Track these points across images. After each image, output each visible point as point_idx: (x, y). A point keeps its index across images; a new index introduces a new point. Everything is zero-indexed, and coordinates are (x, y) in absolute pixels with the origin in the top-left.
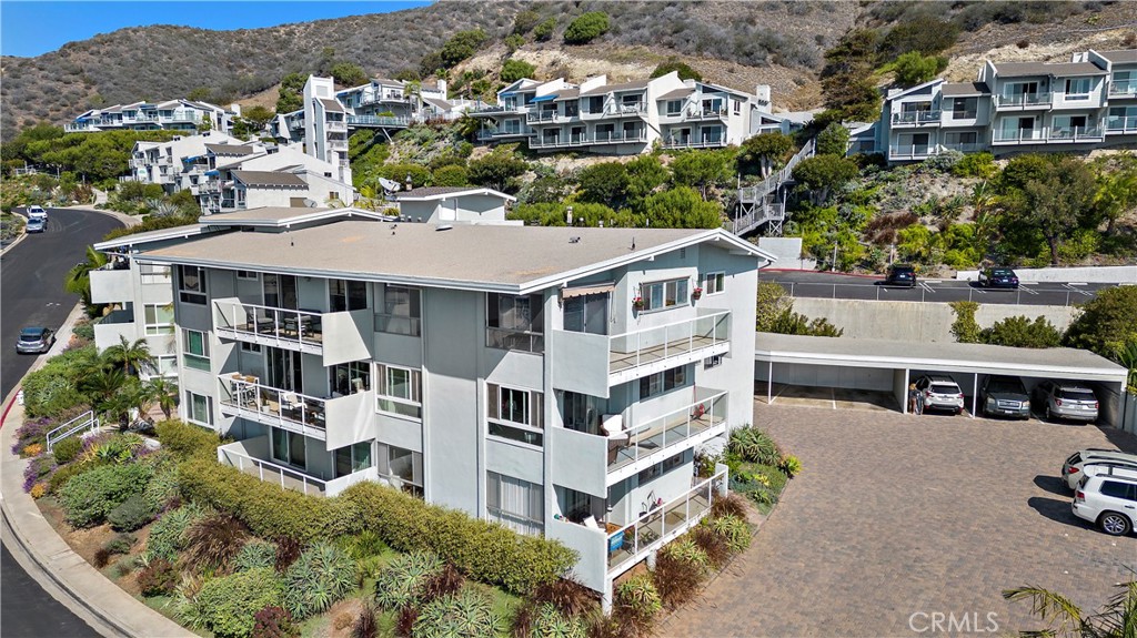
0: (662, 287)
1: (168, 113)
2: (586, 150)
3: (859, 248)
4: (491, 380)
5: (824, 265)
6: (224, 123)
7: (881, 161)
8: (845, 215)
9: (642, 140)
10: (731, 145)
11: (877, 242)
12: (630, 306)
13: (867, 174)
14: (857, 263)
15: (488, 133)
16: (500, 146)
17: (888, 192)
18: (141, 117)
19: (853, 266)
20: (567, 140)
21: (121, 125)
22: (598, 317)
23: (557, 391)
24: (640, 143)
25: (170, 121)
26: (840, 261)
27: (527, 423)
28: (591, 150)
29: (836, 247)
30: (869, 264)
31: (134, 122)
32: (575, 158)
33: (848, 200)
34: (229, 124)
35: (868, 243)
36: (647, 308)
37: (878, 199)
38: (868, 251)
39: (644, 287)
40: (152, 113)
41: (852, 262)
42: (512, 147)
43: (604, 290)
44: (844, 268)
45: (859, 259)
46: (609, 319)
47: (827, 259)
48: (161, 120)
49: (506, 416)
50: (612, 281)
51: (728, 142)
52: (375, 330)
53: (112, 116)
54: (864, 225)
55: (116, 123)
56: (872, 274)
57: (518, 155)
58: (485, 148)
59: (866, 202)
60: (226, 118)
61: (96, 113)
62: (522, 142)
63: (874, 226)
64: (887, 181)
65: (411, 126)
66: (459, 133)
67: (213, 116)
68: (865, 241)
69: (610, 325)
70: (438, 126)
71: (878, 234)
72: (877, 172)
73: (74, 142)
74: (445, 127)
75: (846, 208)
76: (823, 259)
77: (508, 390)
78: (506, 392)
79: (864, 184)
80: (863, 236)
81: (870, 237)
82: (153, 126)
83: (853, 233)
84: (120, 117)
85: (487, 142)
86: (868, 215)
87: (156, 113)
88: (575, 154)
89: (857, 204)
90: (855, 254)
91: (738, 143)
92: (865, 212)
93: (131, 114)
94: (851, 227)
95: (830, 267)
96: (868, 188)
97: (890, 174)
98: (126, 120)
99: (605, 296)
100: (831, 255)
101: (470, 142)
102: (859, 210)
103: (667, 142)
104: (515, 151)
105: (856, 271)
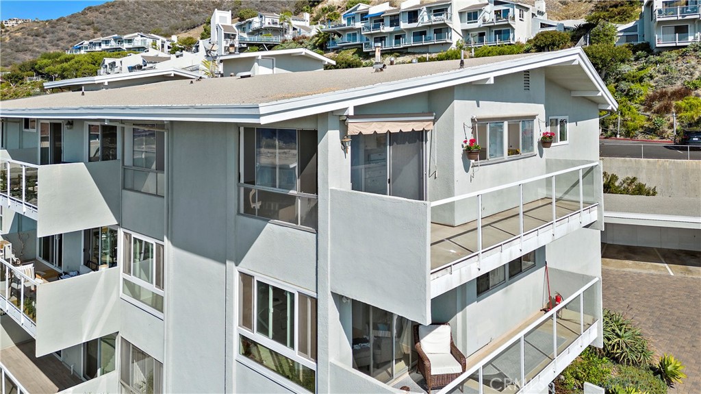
0: (501, 127)
1: (130, 41)
2: (405, 51)
3: (641, 118)
4: (245, 266)
5: (609, 133)
6: (166, 47)
7: (648, 48)
8: (622, 91)
9: (449, 41)
10: (518, 43)
11: (658, 112)
12: (458, 152)
13: (637, 59)
14: (641, 130)
15: (335, 43)
16: (343, 52)
17: (659, 72)
18: (113, 44)
19: (637, 132)
20: (391, 44)
21: (100, 50)
22: (410, 171)
23: (338, 298)
24: (447, 43)
25: (131, 46)
26: (624, 129)
27: (292, 346)
28: (409, 50)
29: (620, 118)
30: (652, 131)
31: (108, 47)
32: (398, 56)
33: (624, 79)
34: (169, 48)
35: (648, 113)
36: (483, 157)
37: (651, 77)
38: (649, 120)
39: (479, 124)
40: (120, 41)
41: (635, 129)
42: (351, 52)
43: (418, 127)
44: (628, 134)
45: (642, 127)
46: (426, 172)
47: (611, 127)
48: (126, 46)
49: (263, 329)
50: (430, 114)
51: (516, 40)
52: (124, 188)
53: (95, 44)
54: (643, 98)
55: (98, 48)
56: (657, 139)
57: (356, 56)
58: (332, 53)
59: (641, 80)
60: (167, 44)
61: (86, 43)
62: (359, 48)
63: (652, 99)
64: (656, 63)
65: (283, 42)
66: (314, 44)
67: (159, 43)
68: (645, 111)
69: (429, 182)
70: (301, 41)
71: (657, 105)
72: (646, 57)
73: (67, 60)
74: (305, 41)
75: (623, 85)
76: (607, 127)
77: (267, 286)
78: (263, 288)
79: (636, 67)
80: (642, 107)
81: (649, 108)
82: (119, 49)
83: (633, 105)
84: (100, 45)
85: (334, 50)
86: (645, 90)
87: (123, 41)
88: (398, 54)
89: (633, 82)
90: (638, 123)
91: (523, 41)
92: (642, 88)
93: (107, 42)
94: (630, 100)
95: (615, 134)
96: (640, 69)
97: (658, 58)
98: (104, 46)
99: (418, 137)
100: (615, 124)
101: (322, 50)
102: (635, 87)
103: (468, 42)
104: (353, 54)
105: (640, 137)
